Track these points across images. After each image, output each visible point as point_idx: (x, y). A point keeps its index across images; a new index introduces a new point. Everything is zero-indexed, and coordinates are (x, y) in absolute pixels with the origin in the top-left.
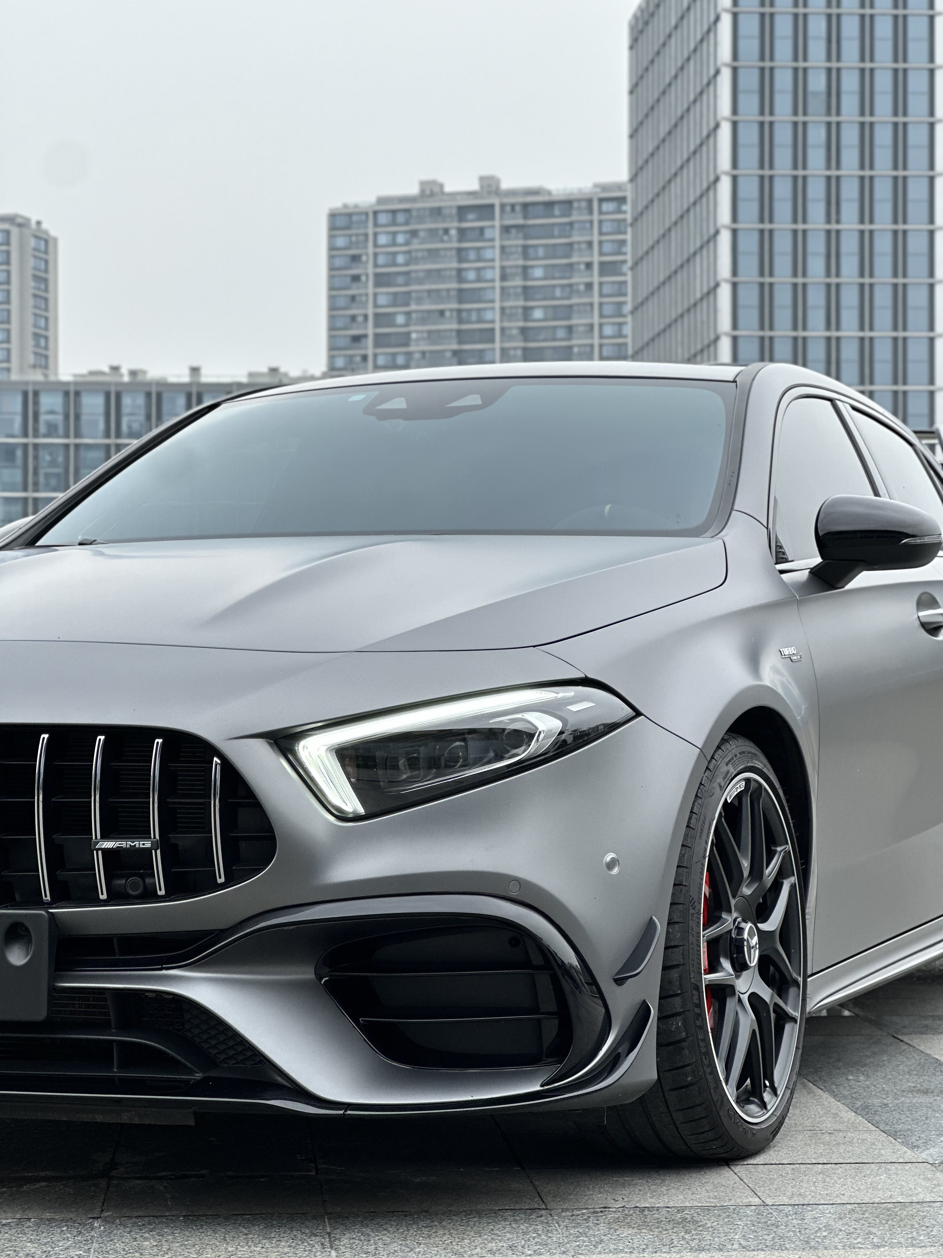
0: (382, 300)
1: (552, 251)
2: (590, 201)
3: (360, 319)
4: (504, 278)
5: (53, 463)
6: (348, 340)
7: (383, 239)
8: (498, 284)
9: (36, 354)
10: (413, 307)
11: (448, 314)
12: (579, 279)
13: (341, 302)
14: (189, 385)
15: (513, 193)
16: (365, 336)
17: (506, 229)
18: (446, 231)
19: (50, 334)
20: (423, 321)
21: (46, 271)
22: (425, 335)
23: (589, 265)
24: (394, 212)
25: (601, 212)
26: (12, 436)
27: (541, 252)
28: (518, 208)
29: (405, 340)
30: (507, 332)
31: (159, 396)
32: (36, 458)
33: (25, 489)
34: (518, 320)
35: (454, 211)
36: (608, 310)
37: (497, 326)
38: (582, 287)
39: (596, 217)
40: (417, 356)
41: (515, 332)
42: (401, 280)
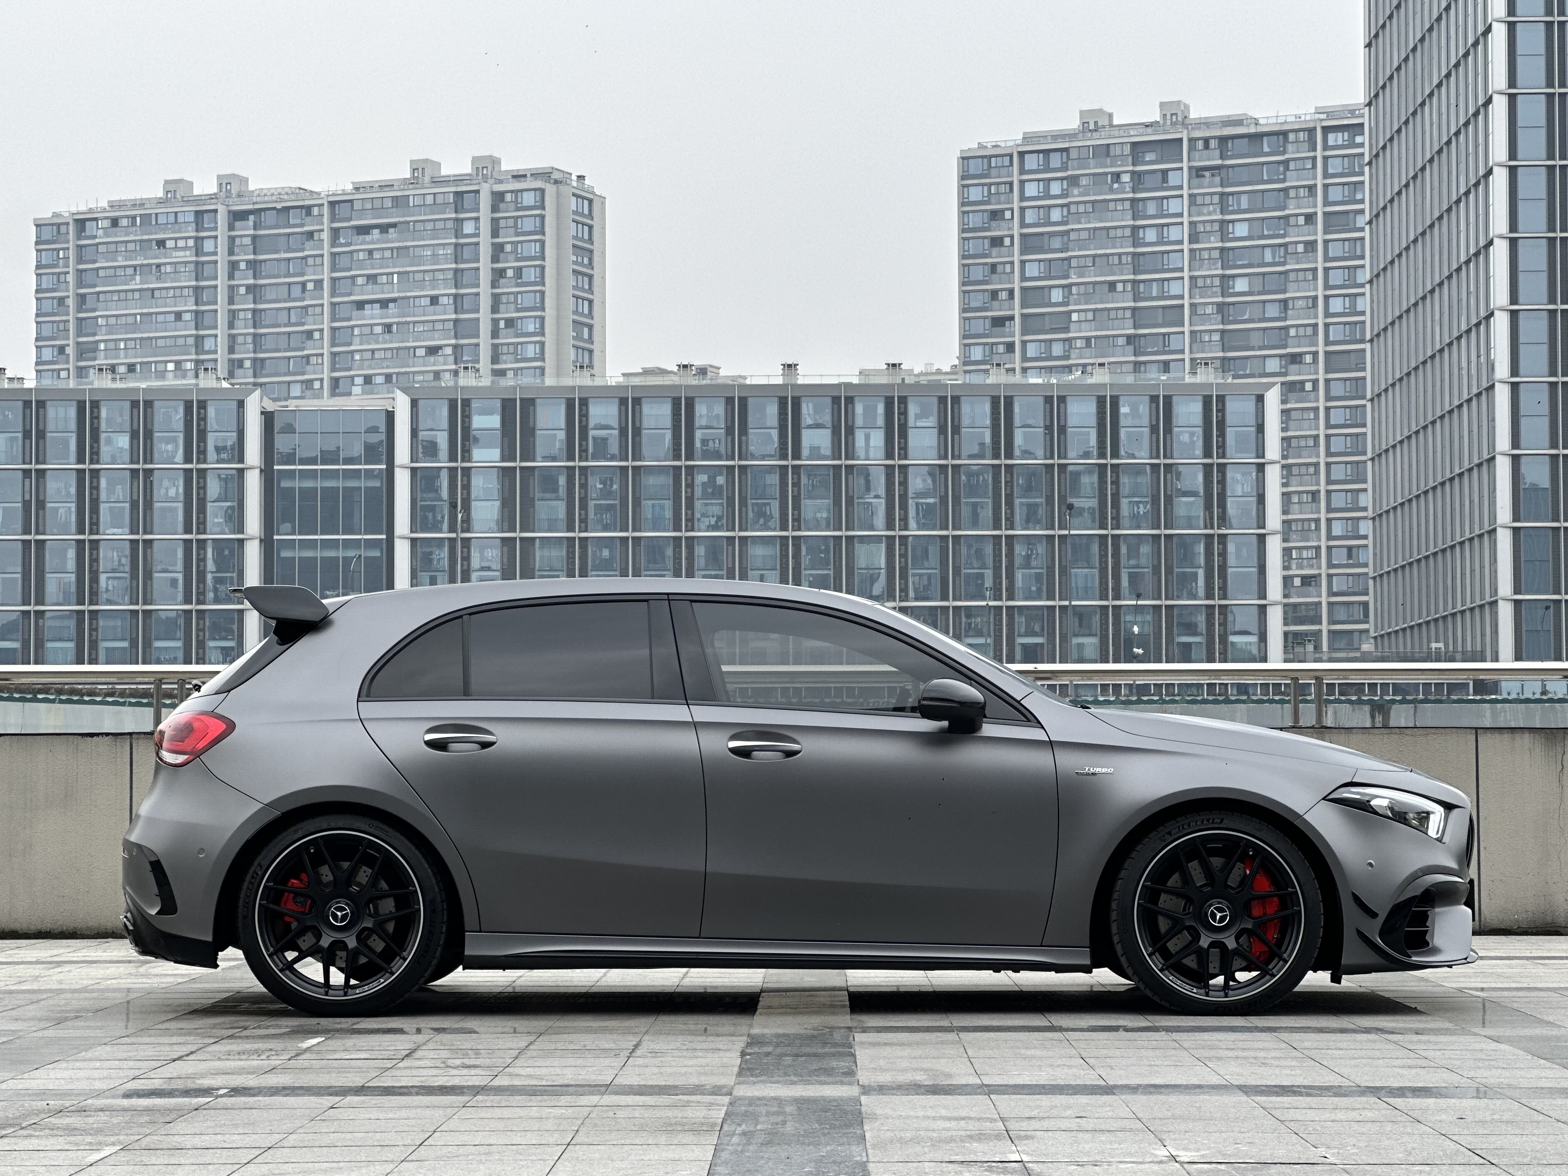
0: (1032, 270)
1: (1259, 200)
2: (1311, 131)
3: (1004, 295)
4: (1194, 237)
5: (606, 493)
6: (988, 323)
7: (1031, 190)
8: (1186, 247)
9: (576, 347)
10: (1074, 279)
11: (1120, 287)
12: (1296, 236)
13: (977, 274)
14: (784, 386)
15: (1206, 123)
16: (1012, 318)
17: (1198, 172)
18: (1117, 176)
19: (596, 322)
20: (1087, 297)
21: (590, 240)
22: (1090, 316)
23: (1310, 218)
24: (1046, 152)
25: (1326, 147)
26: (554, 459)
27: (1244, 202)
28: (1213, 144)
29: (1063, 322)
30: (1200, 311)
31: (743, 401)
32: (584, 486)
33: (571, 529)
34: (1214, 295)
35: (1127, 150)
36: (1336, 278)
37: (1186, 302)
38: (1300, 248)
39: (1319, 153)
40: (1079, 343)
41: (1209, 310)
42: (1056, 243)
